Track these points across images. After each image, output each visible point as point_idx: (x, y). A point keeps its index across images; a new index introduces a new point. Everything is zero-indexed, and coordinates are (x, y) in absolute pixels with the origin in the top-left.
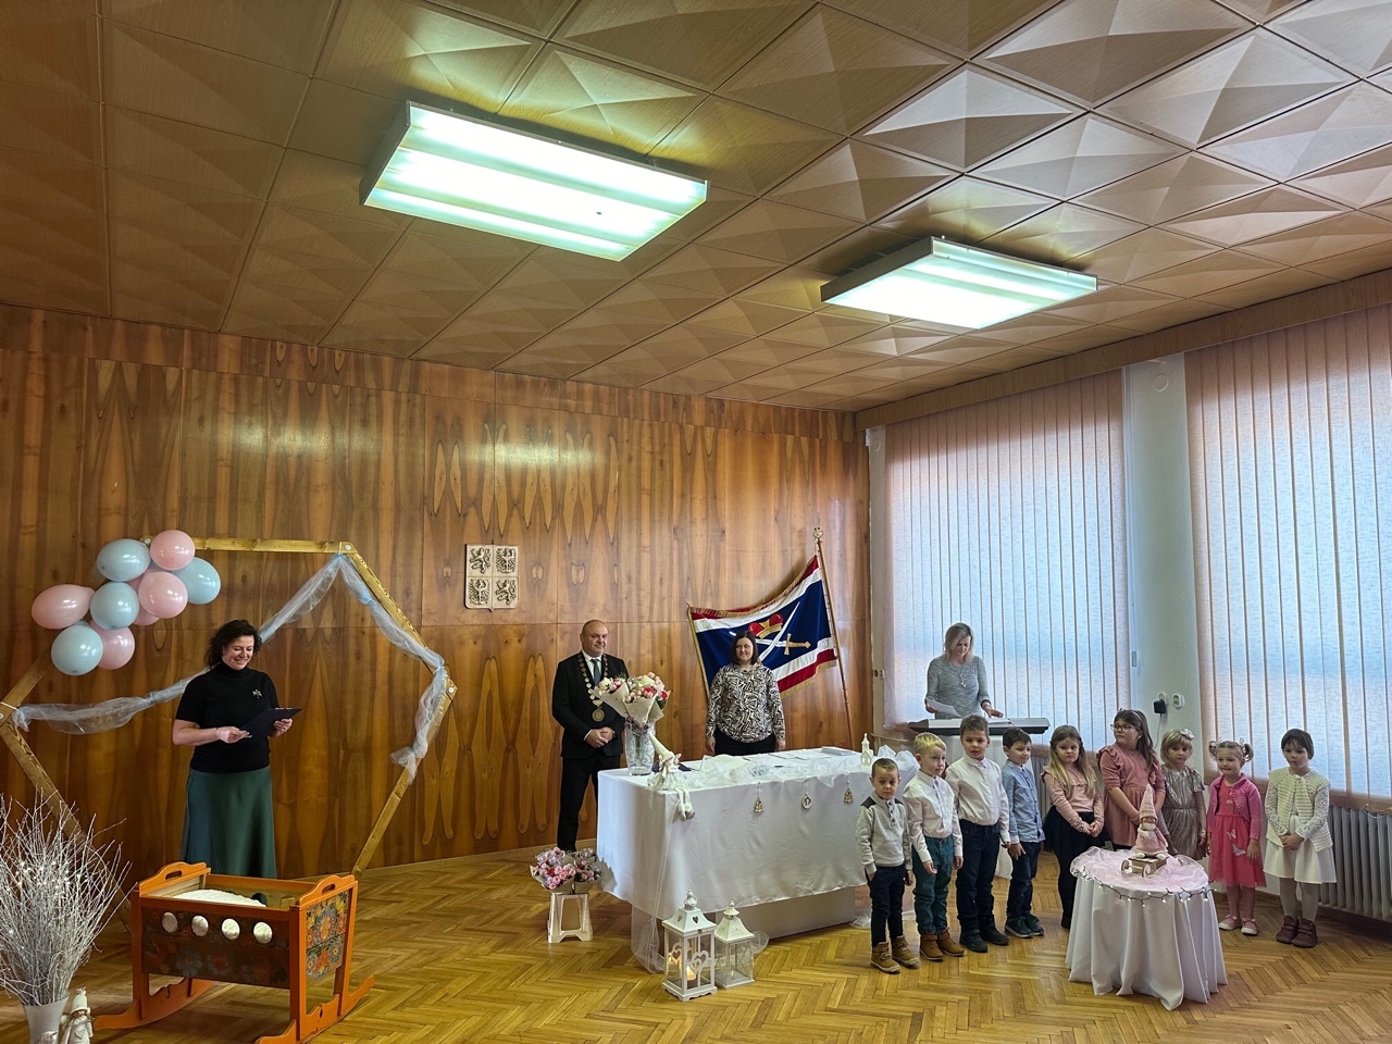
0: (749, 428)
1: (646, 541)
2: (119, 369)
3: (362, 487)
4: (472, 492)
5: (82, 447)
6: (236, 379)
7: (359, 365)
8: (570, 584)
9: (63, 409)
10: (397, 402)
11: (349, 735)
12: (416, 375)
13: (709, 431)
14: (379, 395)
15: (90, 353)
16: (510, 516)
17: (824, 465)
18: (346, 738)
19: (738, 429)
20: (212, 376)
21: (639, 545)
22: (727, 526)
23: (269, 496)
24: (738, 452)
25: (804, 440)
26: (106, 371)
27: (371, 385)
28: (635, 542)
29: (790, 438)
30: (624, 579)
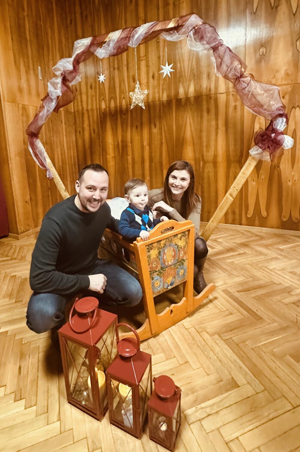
11: (205, 153)
18: (203, 156)
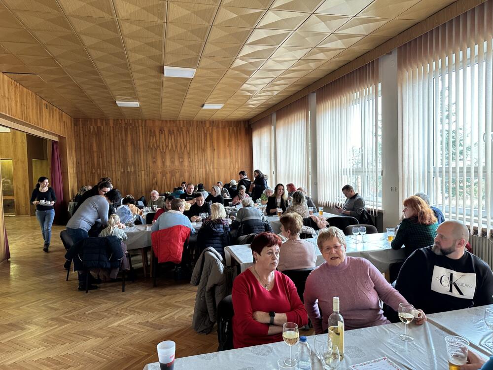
0: (220, 126)
1: (196, 153)
2: (94, 128)
3: (137, 145)
4: (158, 145)
5: (89, 141)
6: (113, 127)
7: (135, 122)
8: (180, 162)
9: (86, 135)
10: (142, 128)
12: (145, 123)
13: (210, 128)
14: (139, 127)
15: (89, 125)
16: (166, 149)
17: (240, 133)
19: (218, 127)
20: (109, 127)
21: (195, 154)
22: (216, 148)
23: (120, 147)
24: (218, 132)
25: (235, 128)
26: (92, 127)
27: (137, 126)
28: (193, 153)
29: (231, 128)
30: (191, 160)
